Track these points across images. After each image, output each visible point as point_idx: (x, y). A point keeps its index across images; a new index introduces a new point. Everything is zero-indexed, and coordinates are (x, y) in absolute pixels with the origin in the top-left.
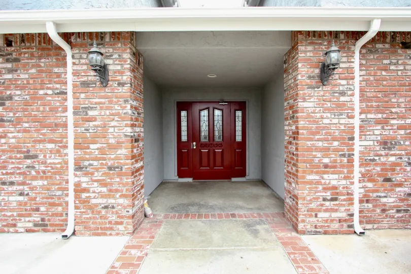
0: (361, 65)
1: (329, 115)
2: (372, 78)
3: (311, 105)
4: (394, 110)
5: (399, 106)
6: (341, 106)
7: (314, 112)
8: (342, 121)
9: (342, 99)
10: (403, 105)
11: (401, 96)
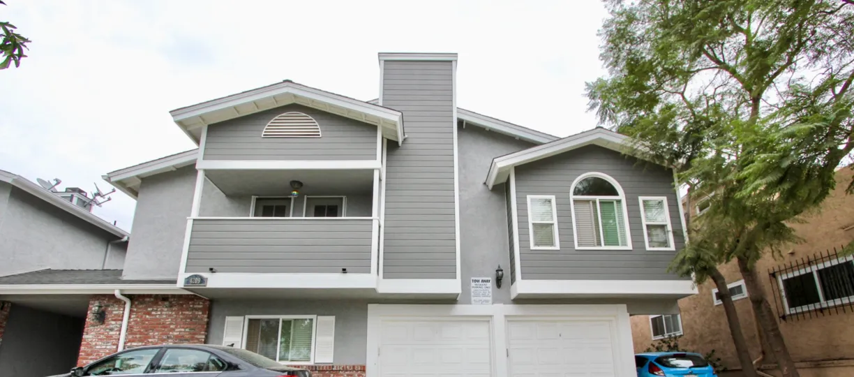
0: (131, 311)
1: (100, 343)
2: (139, 320)
3: (91, 337)
4: (150, 340)
5: (154, 338)
6: (109, 337)
7: (91, 341)
8: (108, 347)
9: (111, 333)
10: (157, 337)
11: (157, 331)
